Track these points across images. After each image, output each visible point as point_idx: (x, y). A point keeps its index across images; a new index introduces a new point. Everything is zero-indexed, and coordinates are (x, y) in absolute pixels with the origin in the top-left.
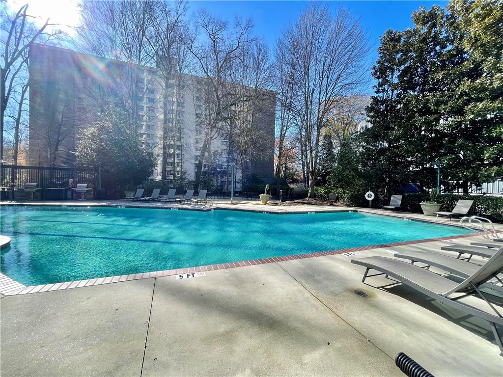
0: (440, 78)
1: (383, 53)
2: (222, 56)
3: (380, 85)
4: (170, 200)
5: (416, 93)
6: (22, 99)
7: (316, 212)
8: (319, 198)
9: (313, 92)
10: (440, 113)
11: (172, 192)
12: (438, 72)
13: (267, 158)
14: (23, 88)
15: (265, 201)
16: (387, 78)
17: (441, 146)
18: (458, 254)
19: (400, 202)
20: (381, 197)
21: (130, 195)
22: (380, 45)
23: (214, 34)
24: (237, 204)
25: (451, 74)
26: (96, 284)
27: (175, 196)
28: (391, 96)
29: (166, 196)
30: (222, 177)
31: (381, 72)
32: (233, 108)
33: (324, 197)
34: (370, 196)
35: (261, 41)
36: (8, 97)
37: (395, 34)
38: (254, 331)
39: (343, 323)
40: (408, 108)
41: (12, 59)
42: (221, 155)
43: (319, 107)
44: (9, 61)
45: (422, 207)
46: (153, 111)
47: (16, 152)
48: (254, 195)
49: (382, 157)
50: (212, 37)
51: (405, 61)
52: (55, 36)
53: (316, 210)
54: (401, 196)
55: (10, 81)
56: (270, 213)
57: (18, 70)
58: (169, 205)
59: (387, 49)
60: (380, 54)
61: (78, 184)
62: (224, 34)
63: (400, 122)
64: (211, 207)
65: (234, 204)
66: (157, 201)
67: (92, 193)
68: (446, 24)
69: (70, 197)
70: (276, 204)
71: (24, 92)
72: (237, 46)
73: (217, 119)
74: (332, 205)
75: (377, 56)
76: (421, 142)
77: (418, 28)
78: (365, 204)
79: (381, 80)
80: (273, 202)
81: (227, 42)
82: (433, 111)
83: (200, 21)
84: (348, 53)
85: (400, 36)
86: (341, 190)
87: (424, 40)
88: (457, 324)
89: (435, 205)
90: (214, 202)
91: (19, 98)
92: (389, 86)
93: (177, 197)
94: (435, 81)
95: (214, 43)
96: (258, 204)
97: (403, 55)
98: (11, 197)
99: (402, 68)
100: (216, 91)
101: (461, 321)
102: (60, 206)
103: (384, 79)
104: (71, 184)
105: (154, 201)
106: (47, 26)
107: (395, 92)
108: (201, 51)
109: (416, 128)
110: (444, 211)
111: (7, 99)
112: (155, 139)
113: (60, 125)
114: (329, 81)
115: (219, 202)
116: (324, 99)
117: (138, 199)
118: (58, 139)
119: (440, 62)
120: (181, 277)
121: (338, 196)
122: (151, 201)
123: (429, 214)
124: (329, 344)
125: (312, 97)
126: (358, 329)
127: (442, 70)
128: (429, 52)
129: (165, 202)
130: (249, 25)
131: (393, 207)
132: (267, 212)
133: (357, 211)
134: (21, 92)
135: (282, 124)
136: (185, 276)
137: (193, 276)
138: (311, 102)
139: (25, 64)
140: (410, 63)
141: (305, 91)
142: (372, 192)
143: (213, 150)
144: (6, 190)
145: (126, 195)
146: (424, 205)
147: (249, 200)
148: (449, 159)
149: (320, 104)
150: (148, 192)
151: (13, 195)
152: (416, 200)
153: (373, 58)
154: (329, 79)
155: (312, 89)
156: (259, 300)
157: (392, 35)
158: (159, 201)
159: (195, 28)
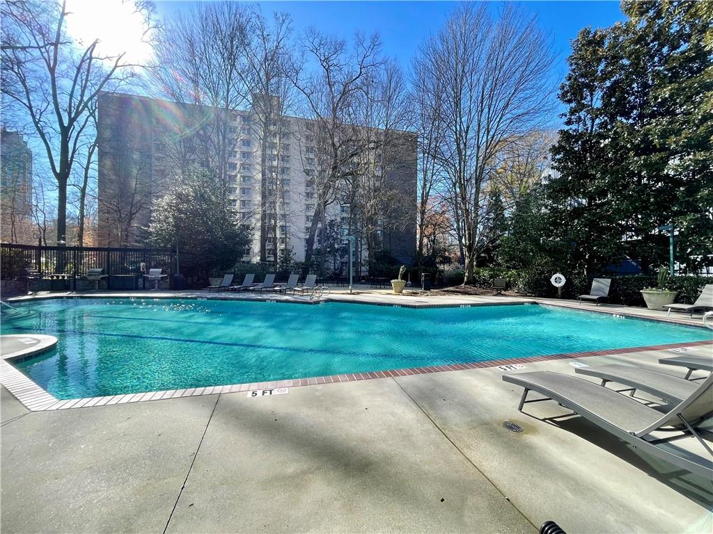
0: (667, 96)
1: (576, 64)
2: (338, 88)
3: (573, 112)
4: (268, 289)
5: (631, 121)
6: (89, 163)
7: (473, 305)
8: (481, 284)
9: (467, 130)
10: (669, 149)
11: (270, 278)
12: (665, 87)
13: (402, 229)
14: (90, 149)
15: (399, 289)
16: (583, 101)
17: (674, 199)
18: (686, 370)
19: (607, 290)
20: (577, 282)
21: (215, 282)
22: (571, 52)
23: (327, 59)
24: (358, 293)
25: (685, 88)
26: (142, 400)
27: (275, 284)
28: (590, 128)
29: (262, 284)
30: (342, 257)
31: (575, 93)
32: (355, 159)
33: (488, 283)
34: (558, 280)
35: (393, 63)
36: (72, 161)
37: (596, 33)
38: (336, 474)
39: (473, 470)
40: (617, 144)
41: (76, 114)
42: (339, 226)
43: (478, 151)
44: (73, 116)
45: (646, 297)
46: (248, 169)
47: (82, 229)
48: (385, 281)
49: (576, 221)
50: (325, 64)
51: (611, 73)
52: (127, 81)
53: (472, 302)
54: (609, 280)
55: (74, 142)
56: (403, 306)
57: (84, 126)
58: (265, 296)
59: (582, 58)
60: (571, 65)
61: (151, 270)
62: (341, 58)
63: (606, 166)
64: (321, 299)
65: (354, 294)
66: (250, 291)
67: (168, 280)
68: (677, 12)
69: (142, 286)
70: (415, 294)
71: (90, 154)
72: (359, 73)
73: (333, 176)
74: (499, 294)
75: (567, 70)
76: (640, 196)
77: (631, 21)
78: (551, 293)
79: (573, 105)
80: (410, 291)
81: (345, 69)
82: (658, 146)
83: (308, 44)
84: (521, 69)
85: (603, 37)
86: (514, 271)
87: (641, 39)
88: (665, 483)
89: (667, 294)
90: (325, 291)
91: (85, 162)
92: (588, 112)
93: (277, 285)
94: (660, 100)
95: (327, 71)
96: (388, 294)
97: (608, 63)
98: (72, 288)
99: (608, 84)
100: (332, 137)
101: (671, 478)
102: (128, 297)
103: (579, 102)
104: (143, 269)
105: (246, 290)
106: (117, 69)
107: (597, 121)
108: (309, 84)
109: (632, 174)
110: (682, 303)
111: (71, 163)
112: (251, 206)
113: (133, 194)
114: (491, 112)
115: (331, 292)
116: (485, 139)
117: (226, 289)
118: (131, 212)
119: (668, 70)
120: (254, 394)
121: (509, 281)
122: (243, 290)
123: (656, 308)
124: (443, 500)
125: (466, 137)
126: (494, 482)
127: (671, 82)
128: (652, 57)
129: (260, 292)
130: (375, 42)
131: (596, 297)
132: (399, 305)
133: (537, 304)
134: (87, 154)
135: (425, 178)
136: (259, 393)
137: (271, 393)
138: (465, 144)
139: (91, 119)
140: (620, 75)
141: (456, 129)
142: (563, 274)
143: (328, 219)
144: (66, 278)
145: (211, 283)
146: (647, 294)
147: (376, 288)
148: (690, 219)
149: (479, 147)
150: (239, 279)
151: (75, 284)
152: (636, 286)
153: (560, 73)
154: (492, 109)
155: (465, 126)
156: (354, 431)
157: (591, 35)
158: (253, 291)
159: (301, 53)
